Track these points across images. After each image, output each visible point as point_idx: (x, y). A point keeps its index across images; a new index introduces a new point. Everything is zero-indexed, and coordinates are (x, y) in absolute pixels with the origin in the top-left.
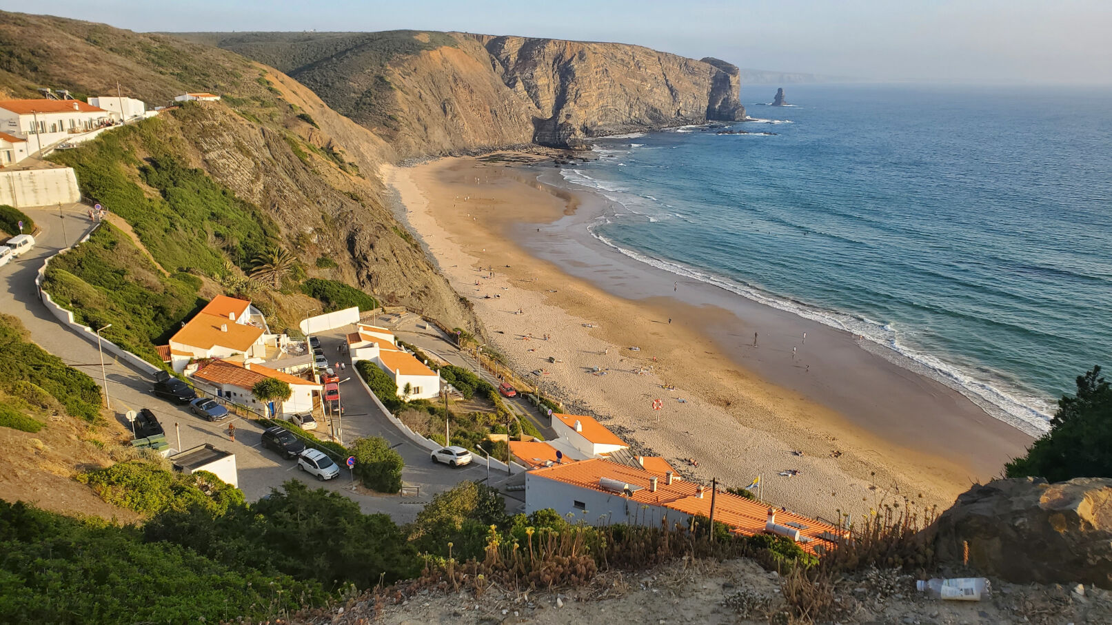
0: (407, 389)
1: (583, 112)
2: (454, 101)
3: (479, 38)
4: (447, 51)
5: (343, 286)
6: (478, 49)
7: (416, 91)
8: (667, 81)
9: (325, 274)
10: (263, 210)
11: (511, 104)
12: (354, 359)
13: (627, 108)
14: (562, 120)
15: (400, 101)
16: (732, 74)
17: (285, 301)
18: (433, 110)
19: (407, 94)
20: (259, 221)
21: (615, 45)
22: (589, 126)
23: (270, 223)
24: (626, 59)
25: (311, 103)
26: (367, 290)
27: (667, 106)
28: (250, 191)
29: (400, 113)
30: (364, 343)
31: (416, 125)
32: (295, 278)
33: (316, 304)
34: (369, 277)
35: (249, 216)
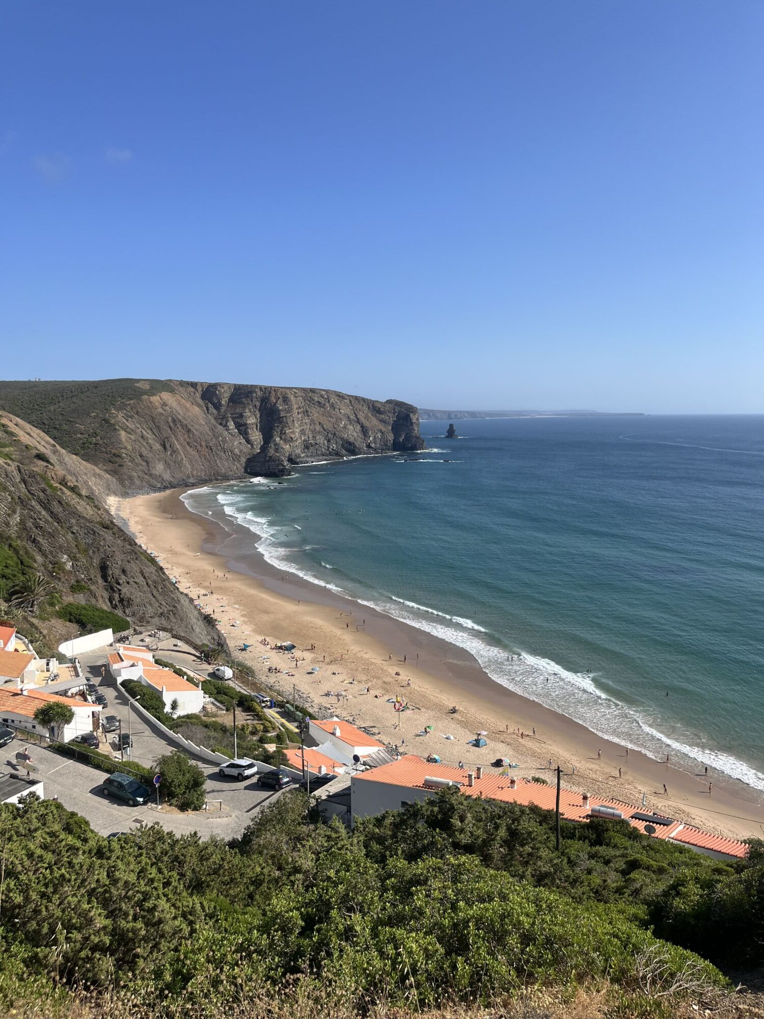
0: (174, 706)
1: (288, 446)
2: (173, 439)
3: (194, 385)
4: (166, 396)
5: (97, 610)
6: (192, 394)
7: (138, 431)
8: (358, 419)
9: (80, 599)
10: (19, 542)
11: (224, 441)
12: (119, 680)
13: (326, 442)
14: (271, 452)
15: (124, 440)
16: (412, 412)
17: (43, 626)
18: (154, 448)
19: (130, 434)
20: (16, 552)
21: (313, 391)
22: (293, 457)
23: (27, 552)
24: (322, 401)
25: (43, 443)
26: (119, 612)
27: (359, 440)
28: (7, 524)
29: (123, 451)
30: (126, 663)
31: (139, 460)
32: (52, 604)
33: (74, 627)
34: (121, 601)
35: (6, 548)
